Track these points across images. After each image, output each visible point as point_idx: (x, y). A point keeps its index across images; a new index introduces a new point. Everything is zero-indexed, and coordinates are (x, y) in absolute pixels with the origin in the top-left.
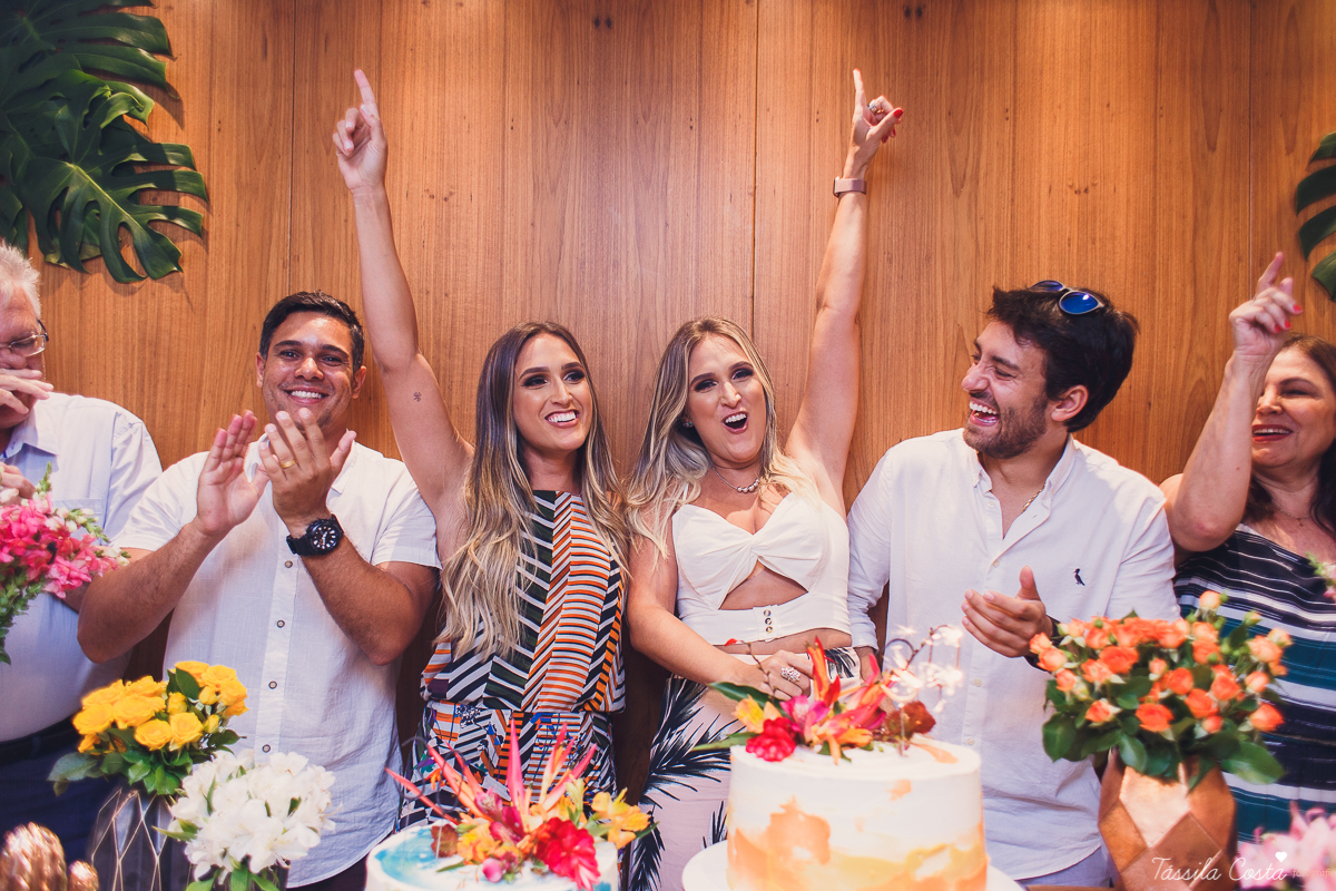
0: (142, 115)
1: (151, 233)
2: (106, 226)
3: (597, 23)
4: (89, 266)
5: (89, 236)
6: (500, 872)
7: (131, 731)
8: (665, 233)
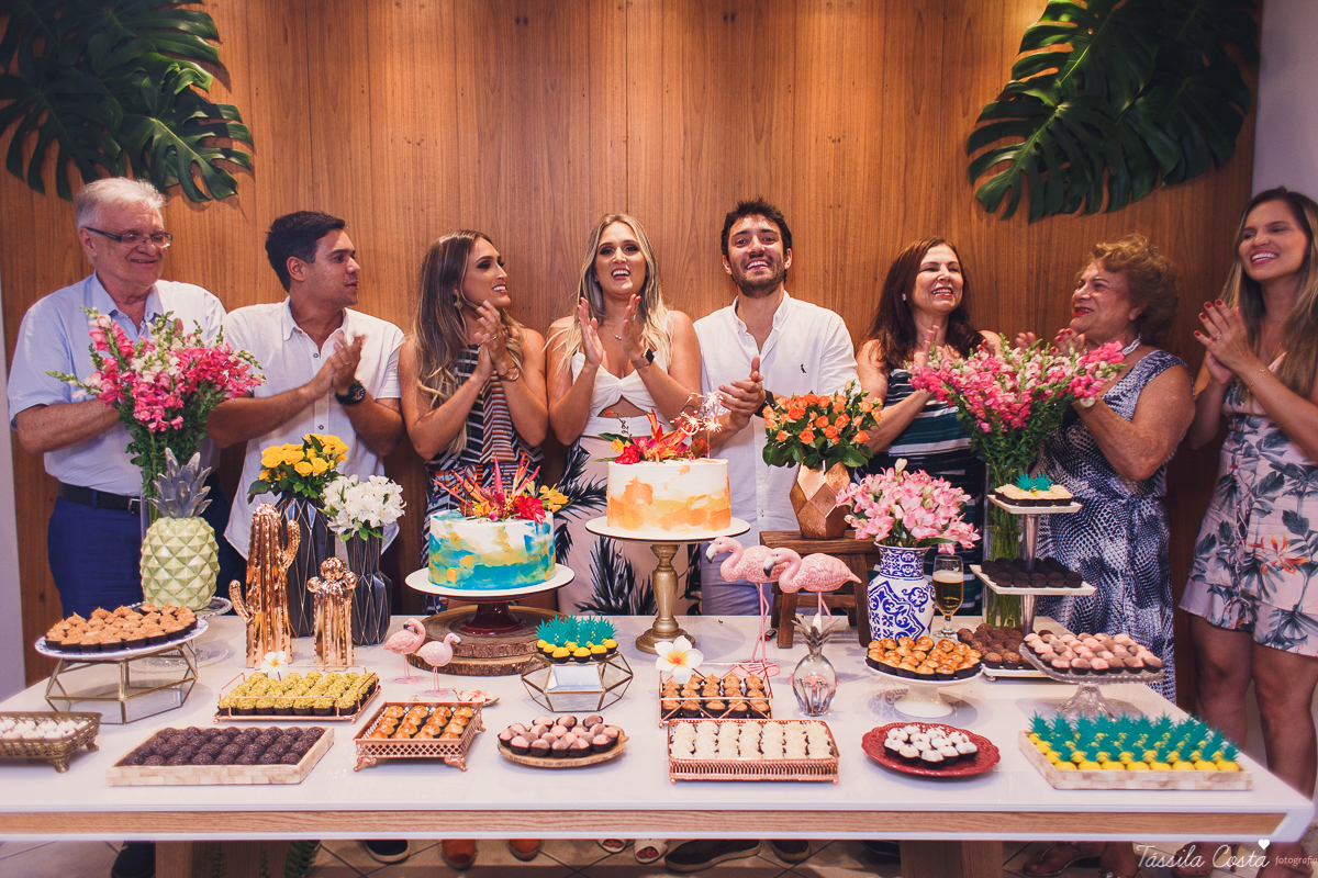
0: (204, 85)
1: (214, 167)
2: (183, 164)
3: (518, 21)
4: (172, 190)
5: (171, 170)
6: (496, 519)
7: (292, 466)
8: (568, 168)
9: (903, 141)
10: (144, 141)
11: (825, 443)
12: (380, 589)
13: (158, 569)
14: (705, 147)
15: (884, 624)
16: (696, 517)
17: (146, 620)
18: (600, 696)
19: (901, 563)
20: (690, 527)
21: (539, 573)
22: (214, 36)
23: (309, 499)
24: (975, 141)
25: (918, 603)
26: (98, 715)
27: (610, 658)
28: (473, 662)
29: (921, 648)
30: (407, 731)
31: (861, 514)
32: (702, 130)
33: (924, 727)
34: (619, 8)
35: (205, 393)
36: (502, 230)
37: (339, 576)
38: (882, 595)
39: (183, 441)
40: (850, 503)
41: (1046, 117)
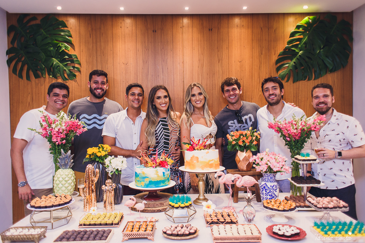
0: (68, 49)
1: (70, 71)
2: (61, 70)
3: (153, 31)
4: (58, 78)
5: (58, 72)
6: (155, 167)
7: (96, 153)
8: (167, 70)
9: (258, 62)
10: (51, 64)
11: (245, 144)
12: (120, 188)
13: (59, 184)
14: (204, 64)
15: (265, 195)
16: (211, 166)
17: (57, 198)
18: (188, 218)
19: (270, 178)
20: (209, 169)
21: (167, 183)
22: (71, 36)
23: (101, 163)
24: (278, 62)
25: (275, 189)
26: (47, 227)
27: (190, 207)
28: (149, 209)
29: (278, 202)
30: (136, 229)
31: (258, 164)
32: (204, 60)
33: (283, 226)
34: (181, 28)
35: (71, 133)
36: (149, 87)
37: (111, 185)
38: (264, 187)
39: (65, 147)
40: (254, 161)
41: (297, 55)
